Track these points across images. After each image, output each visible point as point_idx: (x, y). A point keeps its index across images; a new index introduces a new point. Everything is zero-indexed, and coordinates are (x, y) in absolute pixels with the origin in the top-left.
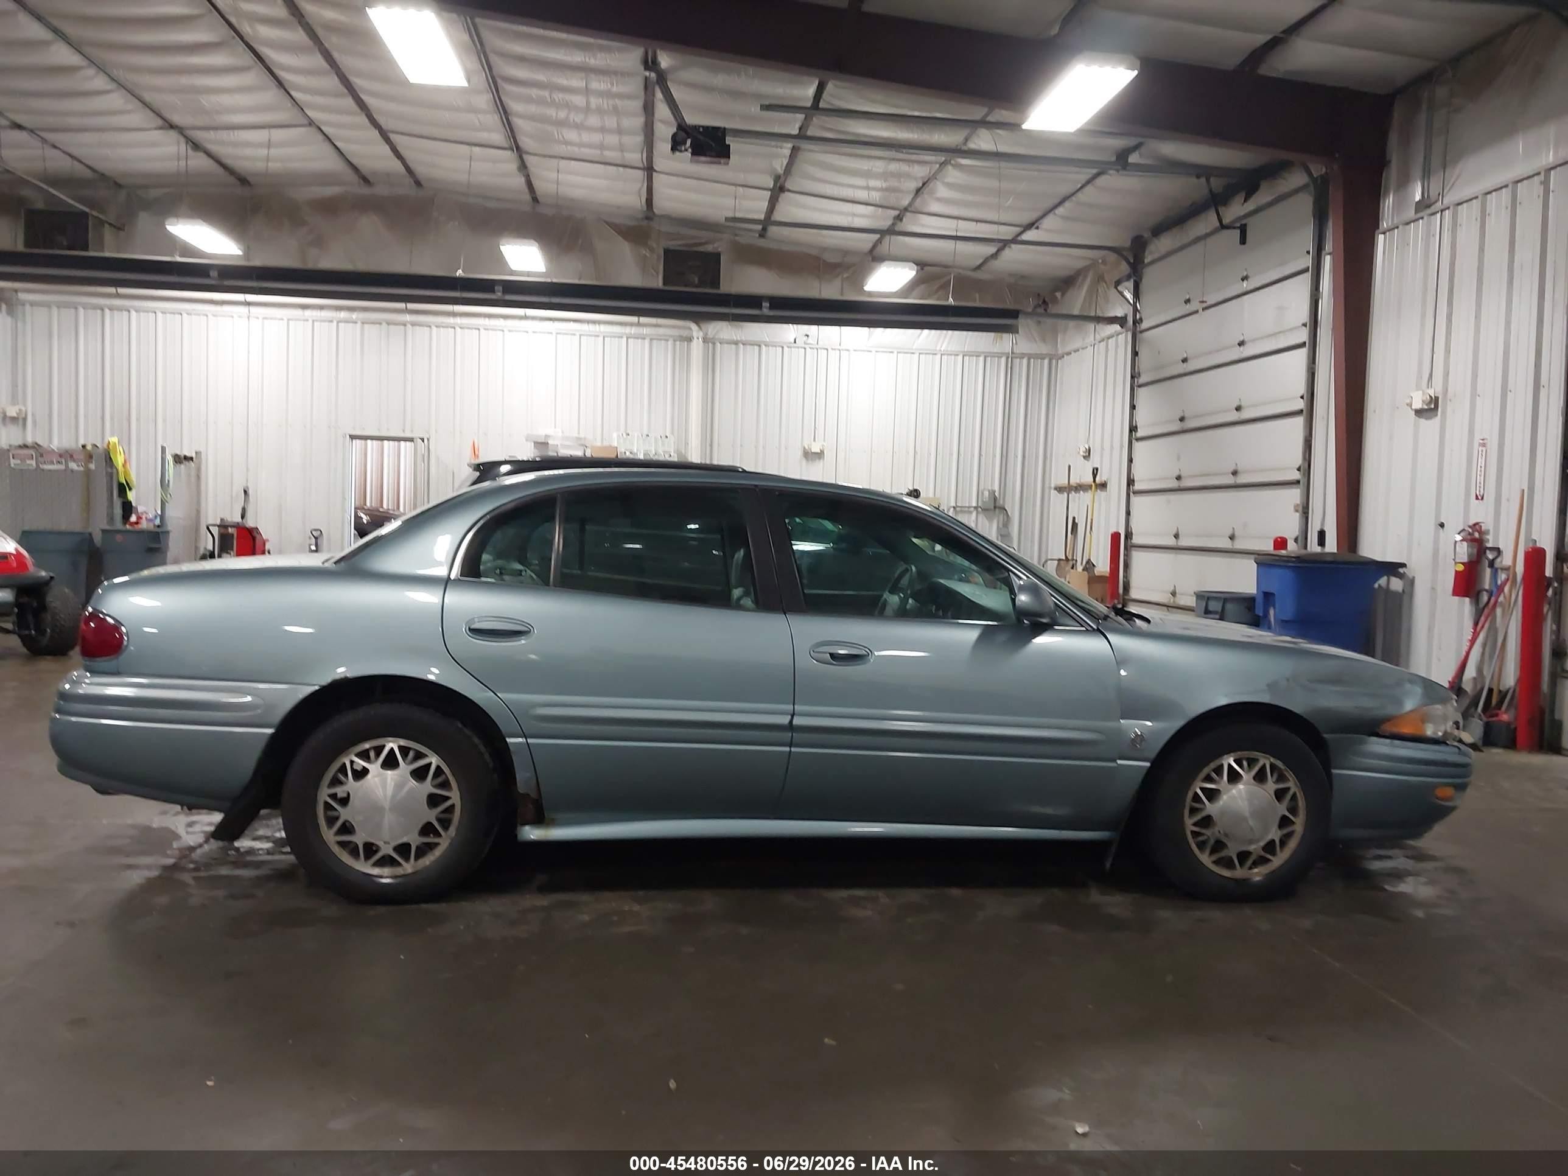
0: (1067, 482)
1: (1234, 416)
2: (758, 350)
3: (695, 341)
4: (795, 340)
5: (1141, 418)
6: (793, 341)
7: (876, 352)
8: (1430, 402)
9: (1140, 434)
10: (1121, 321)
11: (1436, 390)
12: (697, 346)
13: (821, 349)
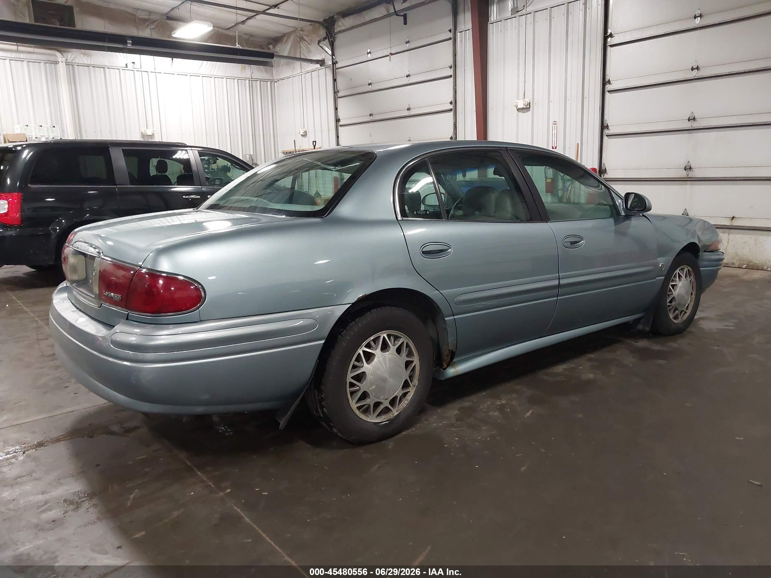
0: (294, 149)
1: (407, 113)
2: (103, 71)
3: (60, 63)
4: (126, 65)
5: (341, 115)
6: (125, 66)
7: (190, 75)
8: (527, 105)
9: (341, 123)
10: (322, 63)
11: (527, 100)
12: (62, 67)
13: (143, 71)
